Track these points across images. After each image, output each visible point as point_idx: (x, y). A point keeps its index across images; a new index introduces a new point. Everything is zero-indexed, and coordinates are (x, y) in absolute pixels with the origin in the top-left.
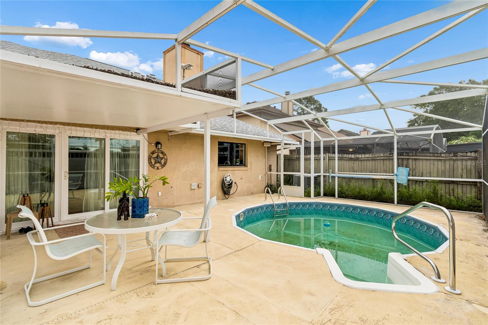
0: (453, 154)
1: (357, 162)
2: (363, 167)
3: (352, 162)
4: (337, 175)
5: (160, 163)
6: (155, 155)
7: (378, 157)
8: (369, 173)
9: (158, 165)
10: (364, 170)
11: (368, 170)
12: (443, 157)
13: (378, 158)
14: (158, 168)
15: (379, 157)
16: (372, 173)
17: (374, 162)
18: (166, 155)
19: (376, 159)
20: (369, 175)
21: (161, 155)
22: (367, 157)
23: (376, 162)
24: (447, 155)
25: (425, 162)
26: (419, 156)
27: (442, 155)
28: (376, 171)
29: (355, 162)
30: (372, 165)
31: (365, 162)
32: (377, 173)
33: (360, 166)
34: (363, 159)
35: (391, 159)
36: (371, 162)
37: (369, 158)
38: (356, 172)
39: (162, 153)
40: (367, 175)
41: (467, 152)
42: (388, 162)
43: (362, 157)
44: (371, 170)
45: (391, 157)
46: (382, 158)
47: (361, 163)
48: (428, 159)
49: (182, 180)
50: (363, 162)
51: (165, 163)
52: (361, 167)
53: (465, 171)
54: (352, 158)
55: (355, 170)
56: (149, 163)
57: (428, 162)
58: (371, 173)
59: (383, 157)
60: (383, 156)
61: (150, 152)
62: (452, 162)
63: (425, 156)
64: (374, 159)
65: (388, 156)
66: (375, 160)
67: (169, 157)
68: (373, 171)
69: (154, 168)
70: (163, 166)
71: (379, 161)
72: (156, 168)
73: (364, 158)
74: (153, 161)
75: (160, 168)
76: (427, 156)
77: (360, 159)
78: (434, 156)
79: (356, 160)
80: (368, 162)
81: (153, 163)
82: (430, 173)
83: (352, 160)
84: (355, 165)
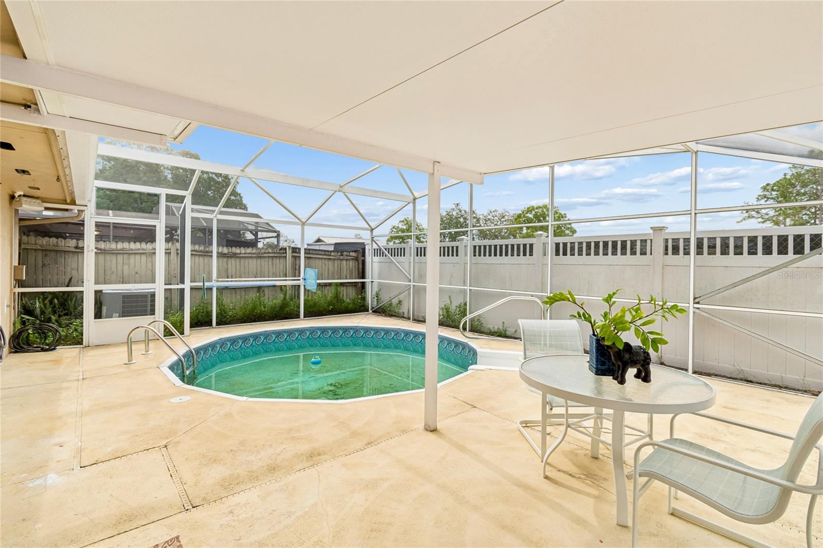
0: (340, 253)
1: (233, 260)
2: (242, 270)
3: (225, 259)
4: (214, 284)
7: (265, 253)
8: (253, 278)
10: (245, 274)
11: (250, 273)
12: (333, 256)
13: (266, 255)
15: (267, 253)
16: (257, 278)
17: (259, 260)
19: (262, 255)
20: (252, 281)
22: (249, 253)
23: (263, 260)
24: (336, 253)
25: (317, 261)
26: (312, 254)
27: (332, 254)
28: (263, 275)
29: (230, 260)
30: (257, 265)
31: (247, 260)
32: (264, 277)
33: (238, 267)
34: (244, 255)
35: (282, 256)
36: (255, 260)
37: (251, 253)
38: (232, 278)
40: (249, 281)
41: (350, 252)
42: (278, 260)
43: (242, 252)
44: (255, 273)
45: (283, 253)
46: (272, 255)
47: (240, 262)
48: (320, 258)
50: (242, 260)
52: (240, 268)
53: (348, 271)
54: (225, 254)
55: (230, 274)
57: (320, 261)
58: (255, 277)
59: (273, 253)
60: (271, 251)
62: (339, 261)
63: (317, 254)
64: (260, 255)
65: (279, 253)
66: (261, 257)
68: (259, 275)
71: (267, 259)
73: (245, 253)
76: (320, 255)
77: (238, 256)
78: (326, 255)
79: (231, 257)
80: (250, 260)
82: (322, 275)
83: (225, 257)
84: (230, 266)
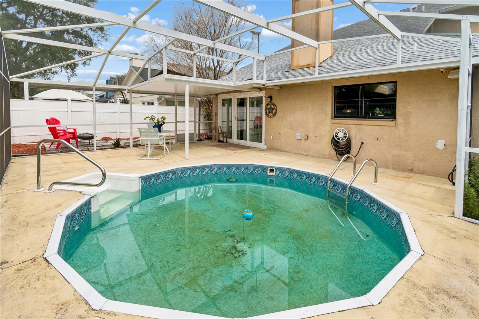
5: (272, 113)
6: (269, 107)
9: (270, 114)
14: (271, 117)
18: (276, 106)
21: (273, 107)
39: (274, 104)
49: (289, 129)
51: (276, 113)
56: (265, 112)
61: (266, 104)
67: (279, 108)
69: (268, 116)
70: (274, 115)
72: (269, 116)
74: (268, 111)
75: (272, 117)
81: (268, 113)
